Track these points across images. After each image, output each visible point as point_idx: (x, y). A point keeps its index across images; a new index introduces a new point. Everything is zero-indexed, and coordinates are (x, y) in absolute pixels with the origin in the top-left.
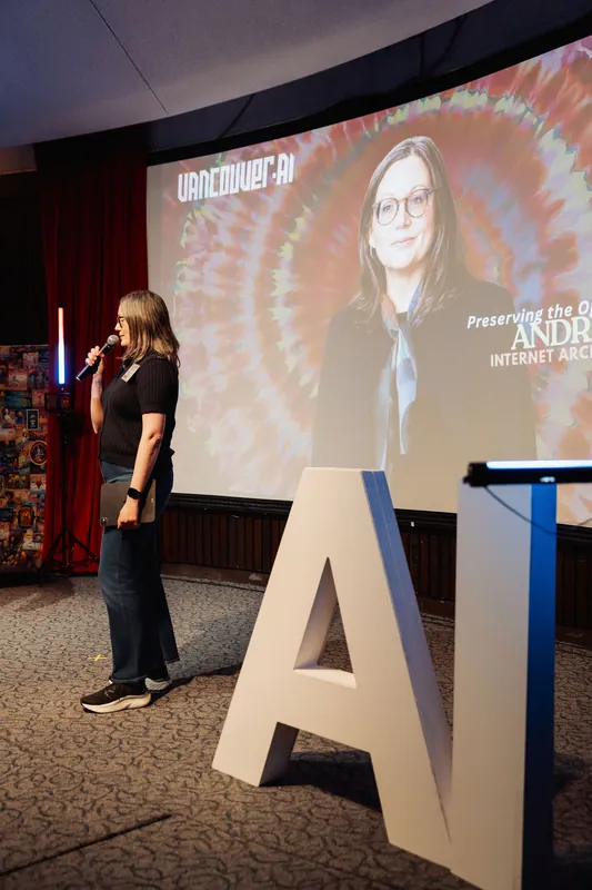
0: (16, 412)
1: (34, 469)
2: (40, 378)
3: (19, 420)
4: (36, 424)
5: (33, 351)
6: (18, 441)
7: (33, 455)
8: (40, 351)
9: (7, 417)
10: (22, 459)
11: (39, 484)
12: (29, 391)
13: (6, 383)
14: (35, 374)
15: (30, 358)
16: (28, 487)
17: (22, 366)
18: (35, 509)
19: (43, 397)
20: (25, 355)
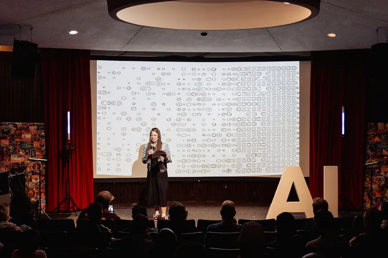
0: (25, 151)
1: (34, 173)
2: (37, 136)
3: (27, 154)
4: (35, 155)
5: (34, 125)
6: (26, 162)
7: (34, 167)
8: (37, 125)
9: (21, 152)
10: (28, 170)
11: (36, 179)
12: (32, 142)
13: (21, 138)
14: (35, 135)
15: (32, 128)
16: (31, 181)
17: (28, 131)
18: (35, 189)
19: (39, 144)
20: (30, 127)
